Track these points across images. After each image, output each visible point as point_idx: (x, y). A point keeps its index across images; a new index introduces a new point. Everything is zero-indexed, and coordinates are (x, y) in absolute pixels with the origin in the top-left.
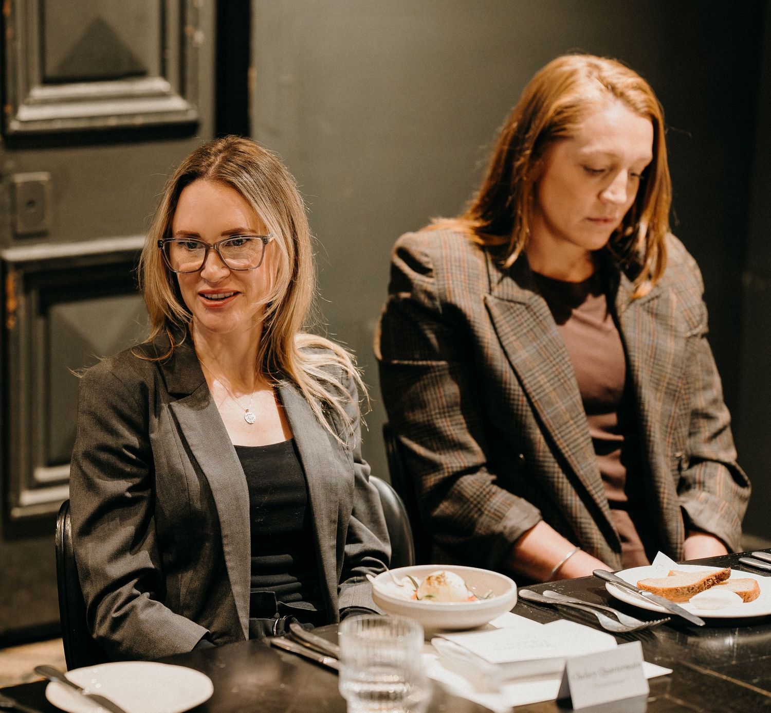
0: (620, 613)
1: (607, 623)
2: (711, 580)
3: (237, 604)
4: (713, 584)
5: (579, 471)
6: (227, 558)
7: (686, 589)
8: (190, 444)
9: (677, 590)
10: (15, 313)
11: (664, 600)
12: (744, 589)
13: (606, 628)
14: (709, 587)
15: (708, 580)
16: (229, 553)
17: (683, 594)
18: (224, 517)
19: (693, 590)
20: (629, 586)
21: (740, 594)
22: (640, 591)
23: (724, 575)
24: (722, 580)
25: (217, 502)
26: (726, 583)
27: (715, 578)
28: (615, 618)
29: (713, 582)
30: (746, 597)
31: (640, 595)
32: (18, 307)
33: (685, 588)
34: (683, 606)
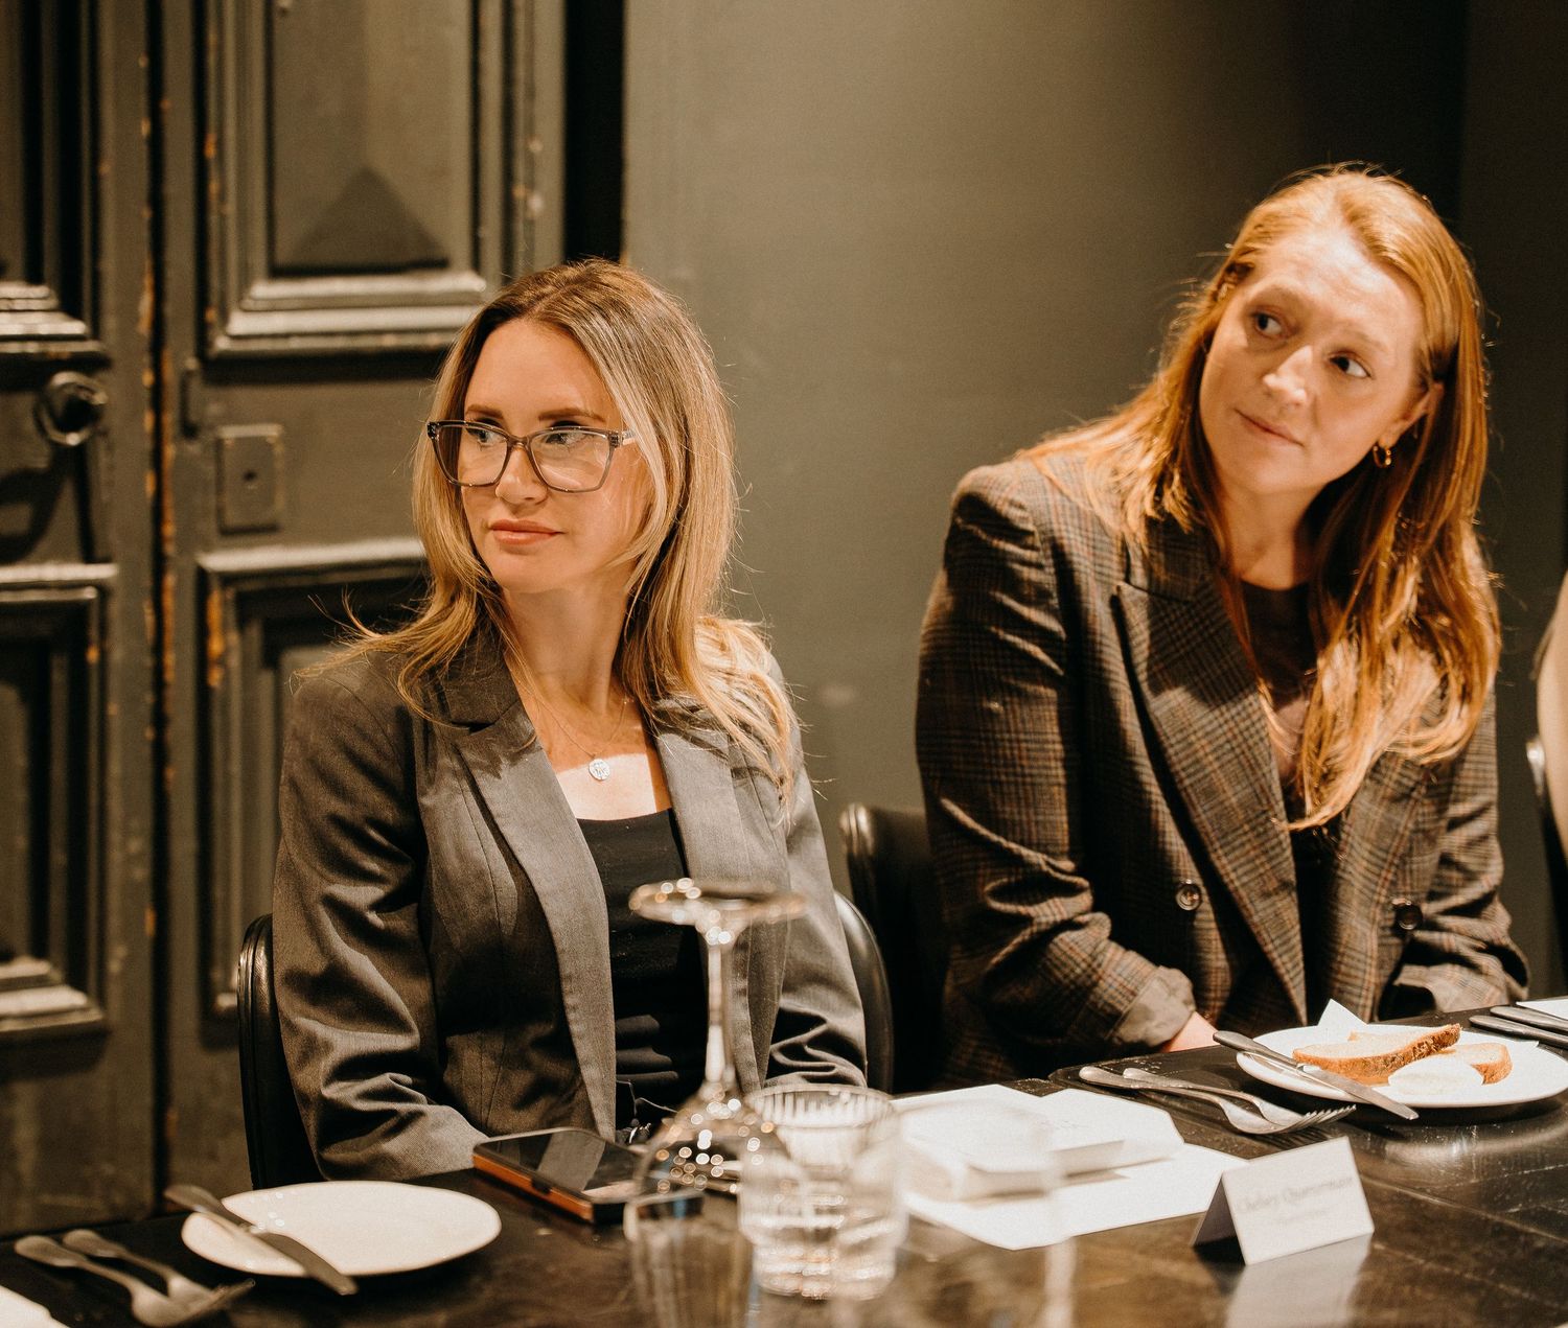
0: (1264, 1102)
1: (1241, 1118)
2: (1425, 1045)
3: (592, 1099)
4: (1429, 1053)
5: (1251, 916)
6: (571, 1016)
7: (1382, 1060)
8: (494, 813)
9: (1365, 1062)
10: (222, 661)
11: (1341, 1078)
12: (1484, 1060)
13: (1239, 1127)
14: (1422, 1056)
15: (1419, 1045)
16: (574, 1008)
17: (1376, 1068)
18: (562, 942)
19: (1393, 1062)
20: (1280, 1057)
21: (1479, 1068)
22: (1299, 1065)
23: (1447, 1037)
24: (1445, 1045)
25: (548, 915)
26: (1452, 1052)
27: (1431, 1042)
28: (1255, 1110)
29: (1430, 1047)
30: (1488, 1075)
31: (1300, 1072)
32: (226, 651)
33: (1379, 1058)
34: (1379, 1089)
